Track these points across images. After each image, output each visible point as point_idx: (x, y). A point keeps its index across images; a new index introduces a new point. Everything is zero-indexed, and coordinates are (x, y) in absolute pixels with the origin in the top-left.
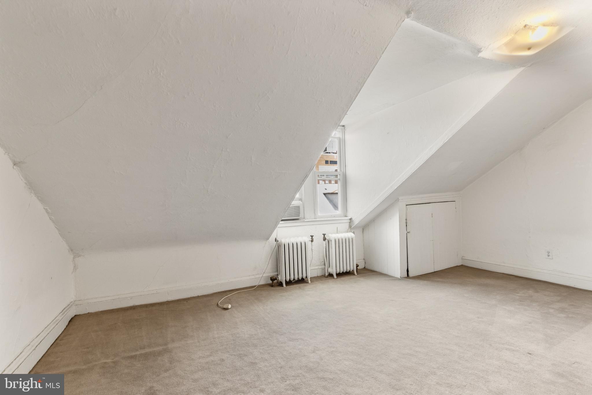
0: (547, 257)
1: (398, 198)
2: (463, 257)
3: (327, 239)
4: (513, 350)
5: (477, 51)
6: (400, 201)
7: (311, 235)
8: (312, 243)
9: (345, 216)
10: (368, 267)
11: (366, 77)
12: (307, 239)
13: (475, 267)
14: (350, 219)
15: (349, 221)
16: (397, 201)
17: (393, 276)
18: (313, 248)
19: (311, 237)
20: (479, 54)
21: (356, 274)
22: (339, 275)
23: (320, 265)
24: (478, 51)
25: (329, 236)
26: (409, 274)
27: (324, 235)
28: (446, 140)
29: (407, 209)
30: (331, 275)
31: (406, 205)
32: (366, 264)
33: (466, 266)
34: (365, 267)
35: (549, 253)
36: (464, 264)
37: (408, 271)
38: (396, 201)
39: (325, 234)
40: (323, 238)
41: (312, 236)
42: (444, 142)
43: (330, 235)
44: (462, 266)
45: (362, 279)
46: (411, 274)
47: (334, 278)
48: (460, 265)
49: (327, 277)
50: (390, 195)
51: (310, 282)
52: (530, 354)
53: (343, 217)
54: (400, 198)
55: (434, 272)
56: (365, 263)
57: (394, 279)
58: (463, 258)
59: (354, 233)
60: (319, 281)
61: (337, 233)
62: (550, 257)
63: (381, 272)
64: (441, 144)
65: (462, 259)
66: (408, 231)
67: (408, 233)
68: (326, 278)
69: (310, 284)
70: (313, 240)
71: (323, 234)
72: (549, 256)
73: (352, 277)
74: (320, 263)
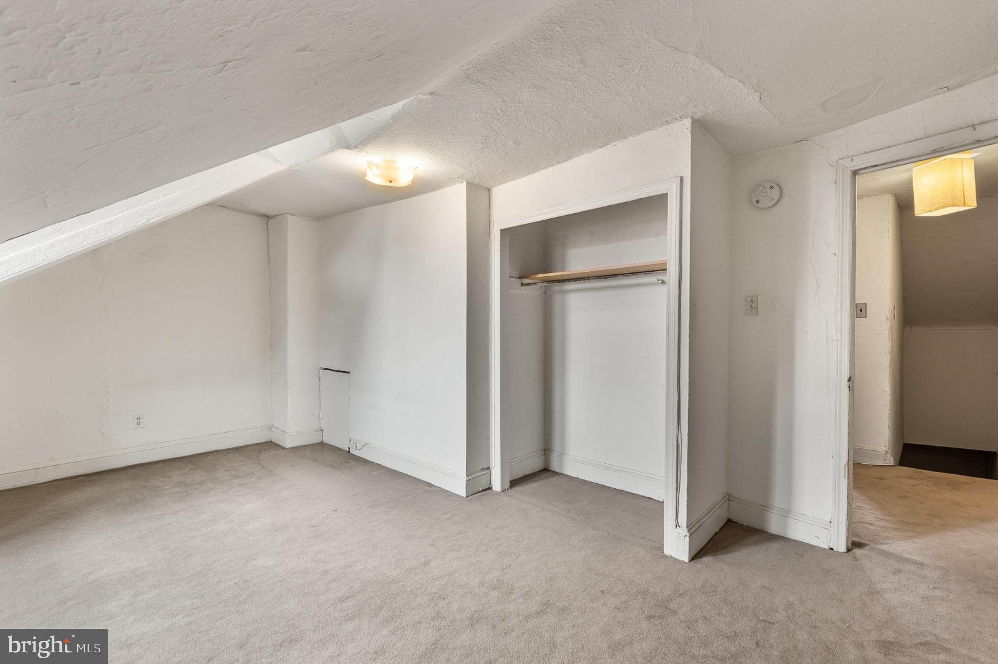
0: (136, 426)
35: (138, 419)
52: (336, 510)
62: (140, 426)
72: (138, 424)
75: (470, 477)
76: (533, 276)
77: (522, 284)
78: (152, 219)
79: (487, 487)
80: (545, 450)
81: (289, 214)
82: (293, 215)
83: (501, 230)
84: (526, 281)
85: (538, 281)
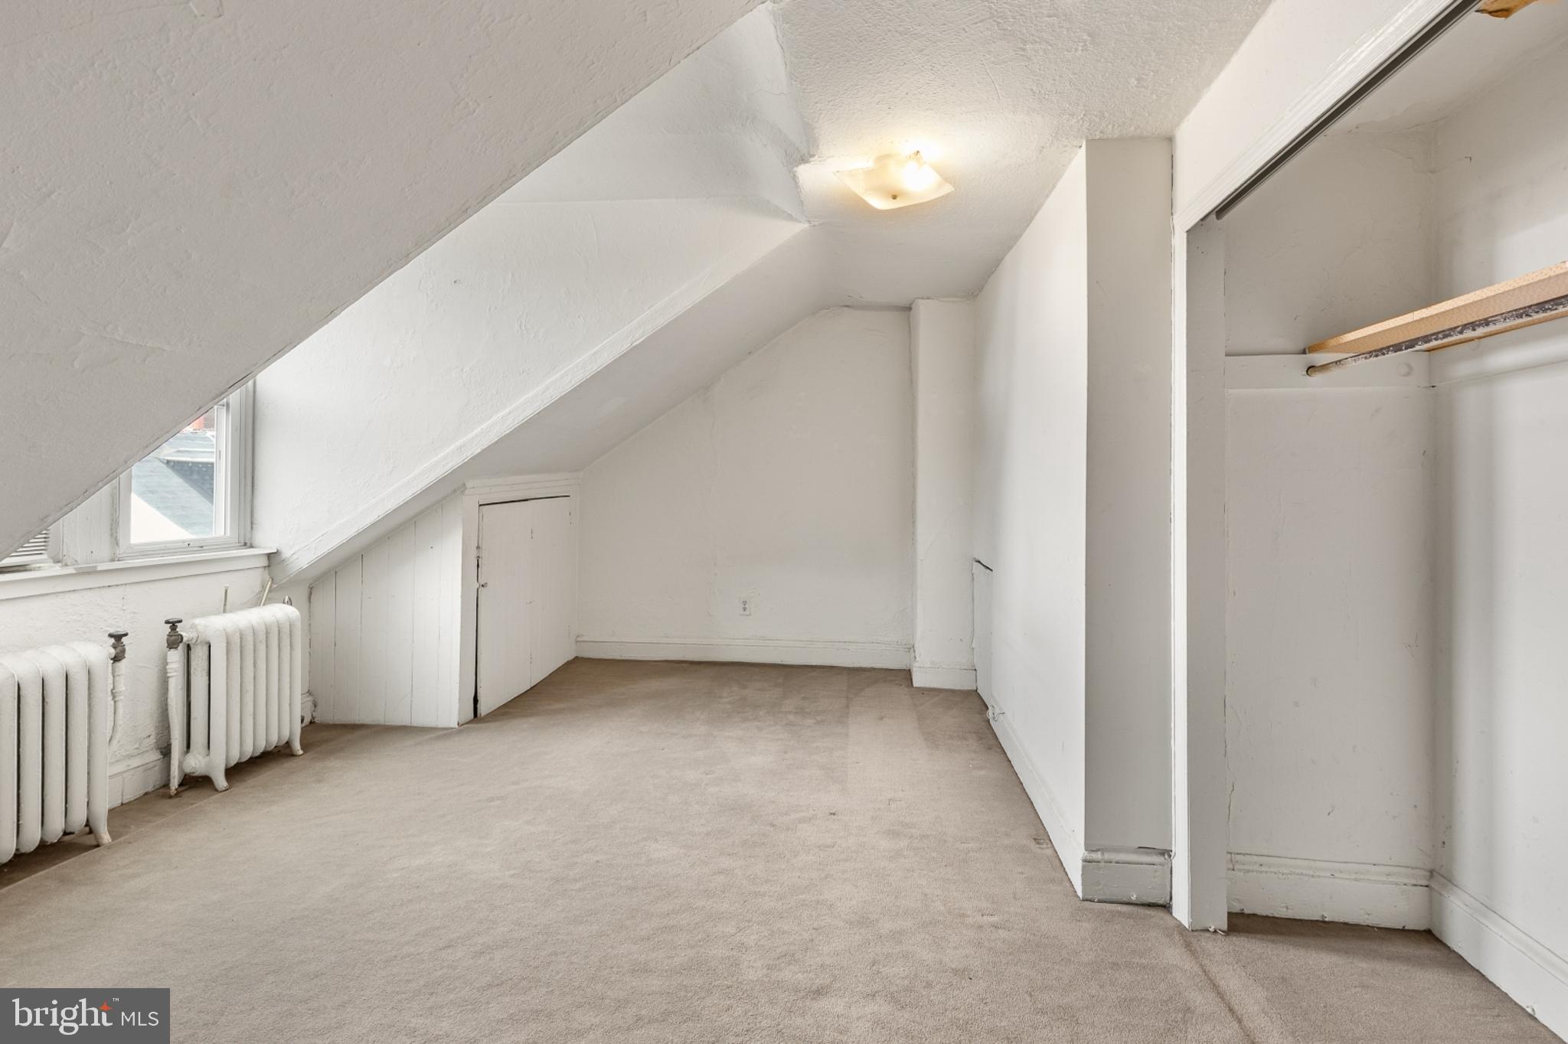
0: (742, 612)
1: (464, 485)
2: (578, 636)
3: (185, 639)
4: (810, 819)
5: (799, 157)
6: (467, 492)
7: (112, 631)
8: (118, 664)
9: (245, 544)
10: (326, 716)
11: (618, 100)
12: (99, 652)
13: (606, 657)
14: (269, 556)
15: (264, 562)
16: (458, 492)
17: (433, 724)
18: (121, 687)
19: (113, 640)
20: (800, 164)
21: (301, 752)
22: (236, 771)
23: (136, 752)
24: (801, 157)
25: (194, 626)
26: (478, 710)
27: (173, 624)
28: (638, 339)
29: (481, 517)
30: (196, 783)
31: (480, 505)
32: (318, 707)
33: (586, 659)
34: (313, 718)
35: (745, 603)
36: (580, 655)
37: (476, 701)
38: (455, 491)
39: (180, 621)
40: (166, 637)
41: (118, 638)
42: (634, 344)
43: (199, 622)
44: (577, 660)
45: (333, 763)
46: (483, 710)
47: (216, 790)
48: (572, 658)
49: (178, 794)
50: (451, 472)
51: (106, 838)
52: (834, 814)
53: (237, 548)
54: (469, 485)
55: (532, 688)
56: (315, 706)
57: (445, 735)
58: (578, 639)
59: (290, 602)
60: (149, 822)
61: (225, 611)
62: (746, 613)
63: (382, 723)
64: (624, 348)
65: (577, 642)
66: (482, 581)
67: (481, 589)
68: (176, 800)
69: (109, 847)
70: (124, 651)
71: (167, 622)
72: (745, 609)
73: (289, 764)
74: (137, 746)
75: (1098, 856)
76: (1333, 342)
77: (1311, 369)
78: (636, 341)
79: (1161, 902)
80: (1432, 873)
81: (923, 298)
82: (928, 298)
83: (1187, 232)
84: (1320, 358)
85: (1346, 356)
